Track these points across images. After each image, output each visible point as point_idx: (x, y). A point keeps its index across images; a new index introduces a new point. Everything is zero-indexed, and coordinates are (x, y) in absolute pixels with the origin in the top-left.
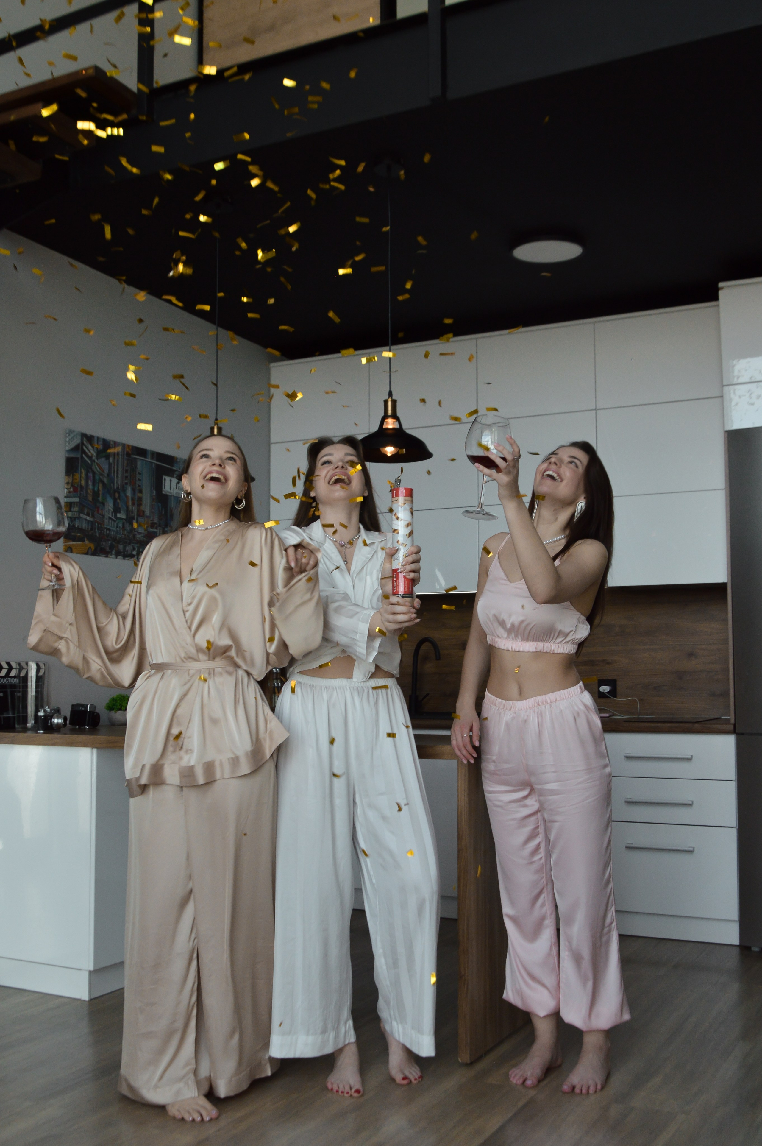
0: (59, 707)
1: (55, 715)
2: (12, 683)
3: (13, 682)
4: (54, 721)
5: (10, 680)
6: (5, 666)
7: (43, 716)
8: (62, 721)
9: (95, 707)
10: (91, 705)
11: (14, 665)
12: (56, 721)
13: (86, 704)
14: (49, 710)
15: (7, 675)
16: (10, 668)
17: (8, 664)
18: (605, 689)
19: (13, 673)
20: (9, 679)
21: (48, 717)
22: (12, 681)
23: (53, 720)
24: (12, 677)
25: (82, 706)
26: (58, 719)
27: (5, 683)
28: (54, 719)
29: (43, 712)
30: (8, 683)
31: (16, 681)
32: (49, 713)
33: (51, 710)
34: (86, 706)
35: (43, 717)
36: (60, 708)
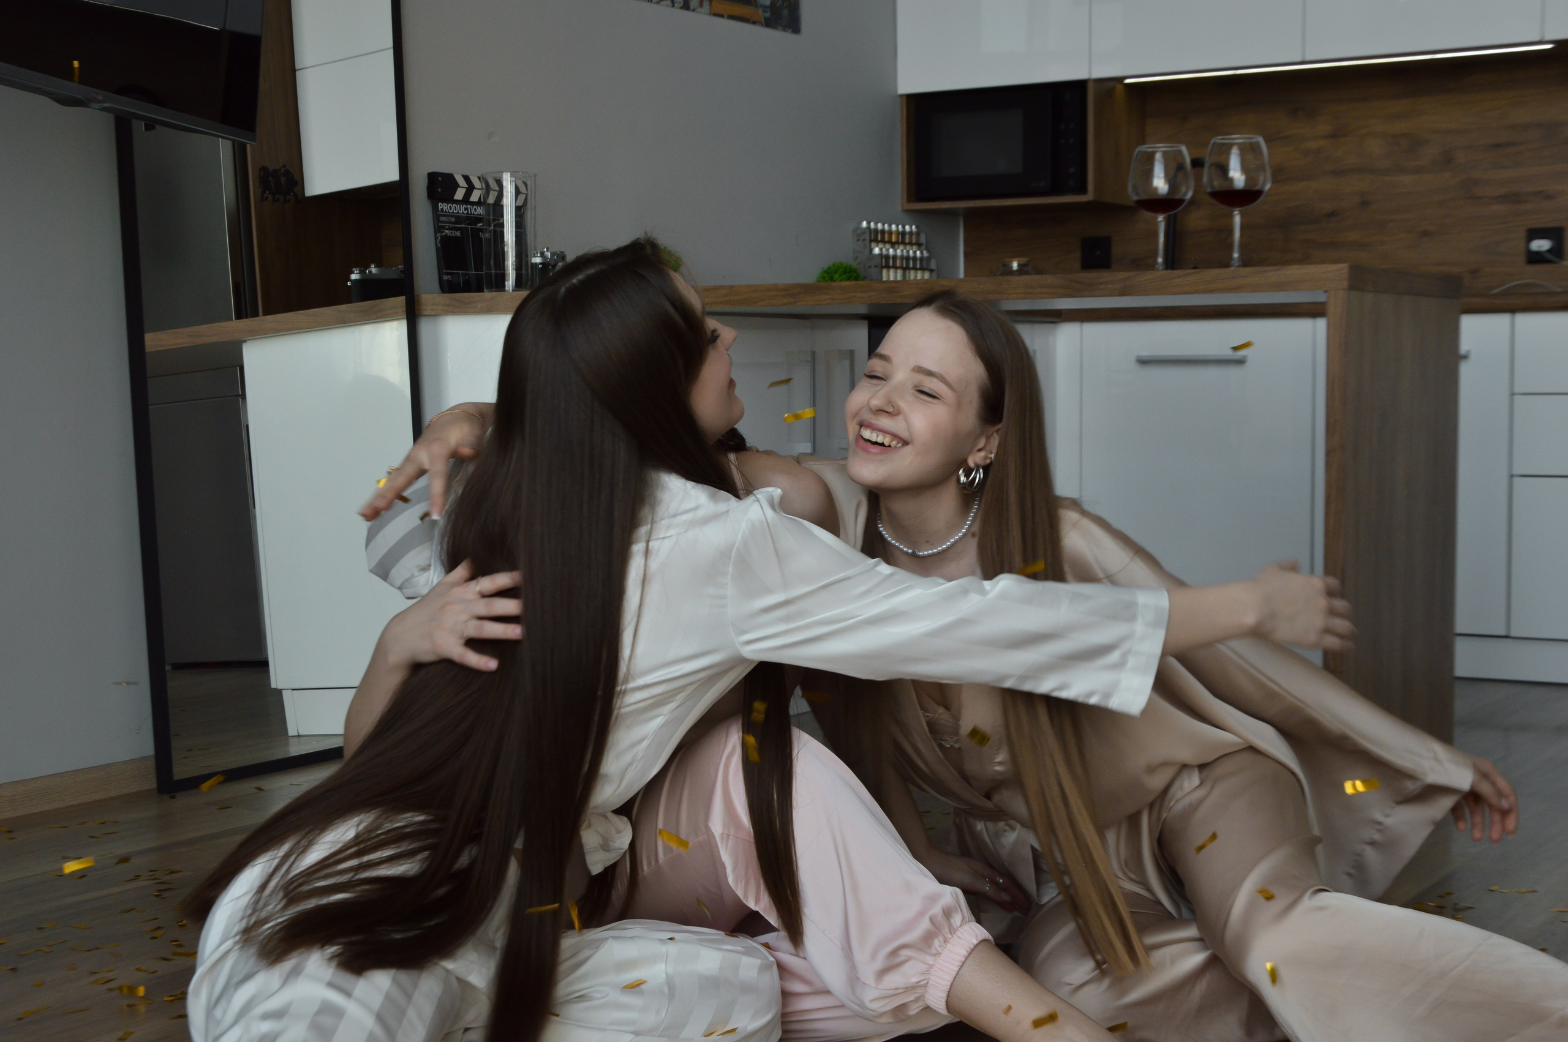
0: (563, 252)
2: (475, 214)
3: (477, 213)
5: (471, 208)
6: (462, 182)
7: (540, 264)
11: (477, 183)
14: (548, 255)
15: (466, 200)
16: (471, 188)
17: (467, 178)
18: (1541, 245)
19: (475, 197)
20: (469, 206)
22: (473, 210)
24: (473, 203)
27: (463, 213)
29: (540, 257)
30: (468, 213)
31: (480, 210)
32: (550, 259)
33: (552, 254)
35: (540, 266)
36: (566, 253)
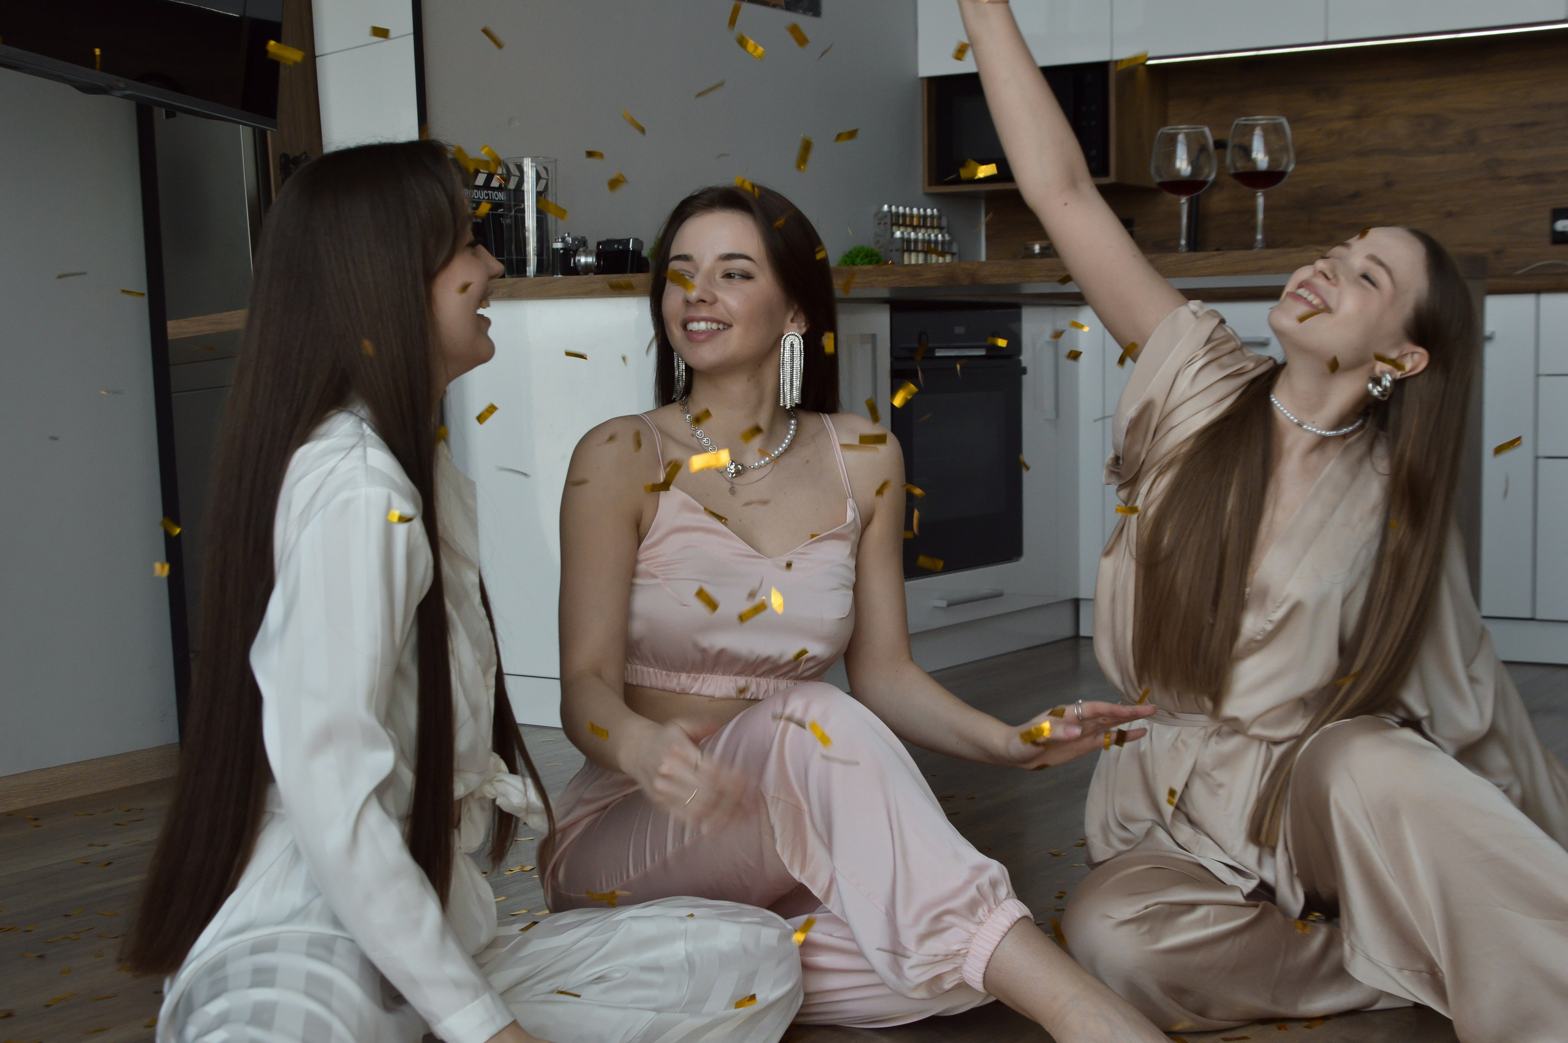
0: (585, 237)
1: (581, 249)
2: (495, 200)
3: (497, 199)
4: (579, 260)
5: (491, 194)
7: (561, 249)
8: (594, 260)
9: (641, 243)
10: (636, 240)
11: (497, 169)
12: (583, 260)
13: (625, 237)
14: (570, 240)
15: (487, 186)
16: (491, 174)
19: (495, 183)
20: (490, 192)
21: (569, 252)
22: (494, 197)
23: (577, 258)
24: (494, 189)
25: (619, 242)
26: (586, 256)
27: (479, 198)
28: (580, 255)
29: (561, 242)
30: (488, 199)
31: (501, 196)
32: (571, 244)
33: (573, 238)
34: (625, 241)
35: (561, 252)
36: (589, 235)
